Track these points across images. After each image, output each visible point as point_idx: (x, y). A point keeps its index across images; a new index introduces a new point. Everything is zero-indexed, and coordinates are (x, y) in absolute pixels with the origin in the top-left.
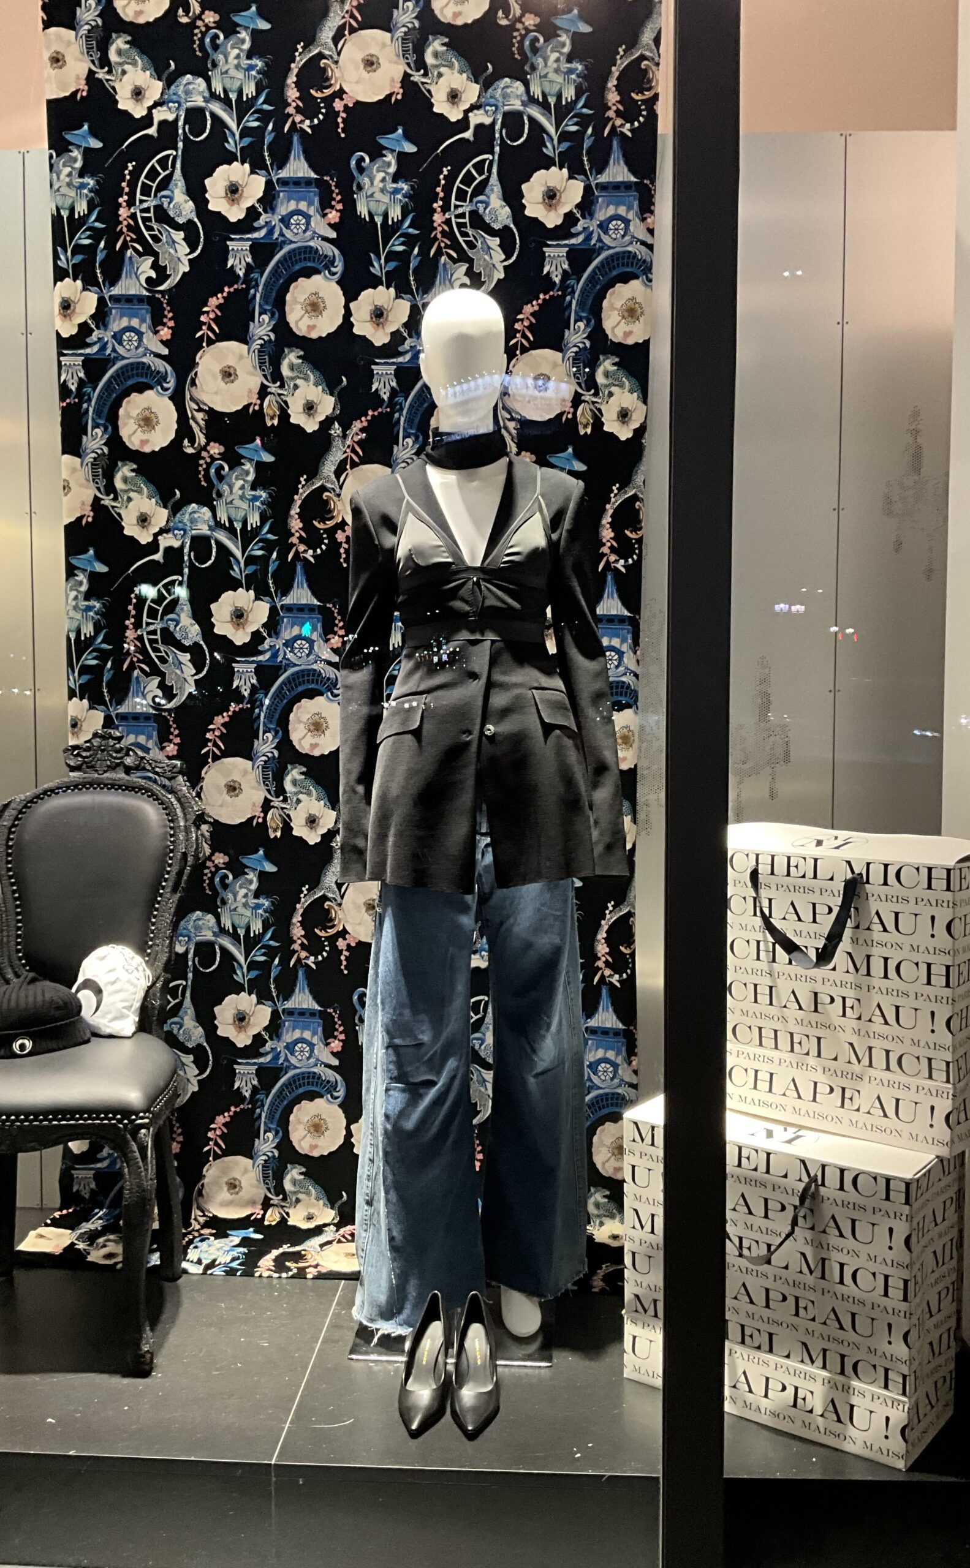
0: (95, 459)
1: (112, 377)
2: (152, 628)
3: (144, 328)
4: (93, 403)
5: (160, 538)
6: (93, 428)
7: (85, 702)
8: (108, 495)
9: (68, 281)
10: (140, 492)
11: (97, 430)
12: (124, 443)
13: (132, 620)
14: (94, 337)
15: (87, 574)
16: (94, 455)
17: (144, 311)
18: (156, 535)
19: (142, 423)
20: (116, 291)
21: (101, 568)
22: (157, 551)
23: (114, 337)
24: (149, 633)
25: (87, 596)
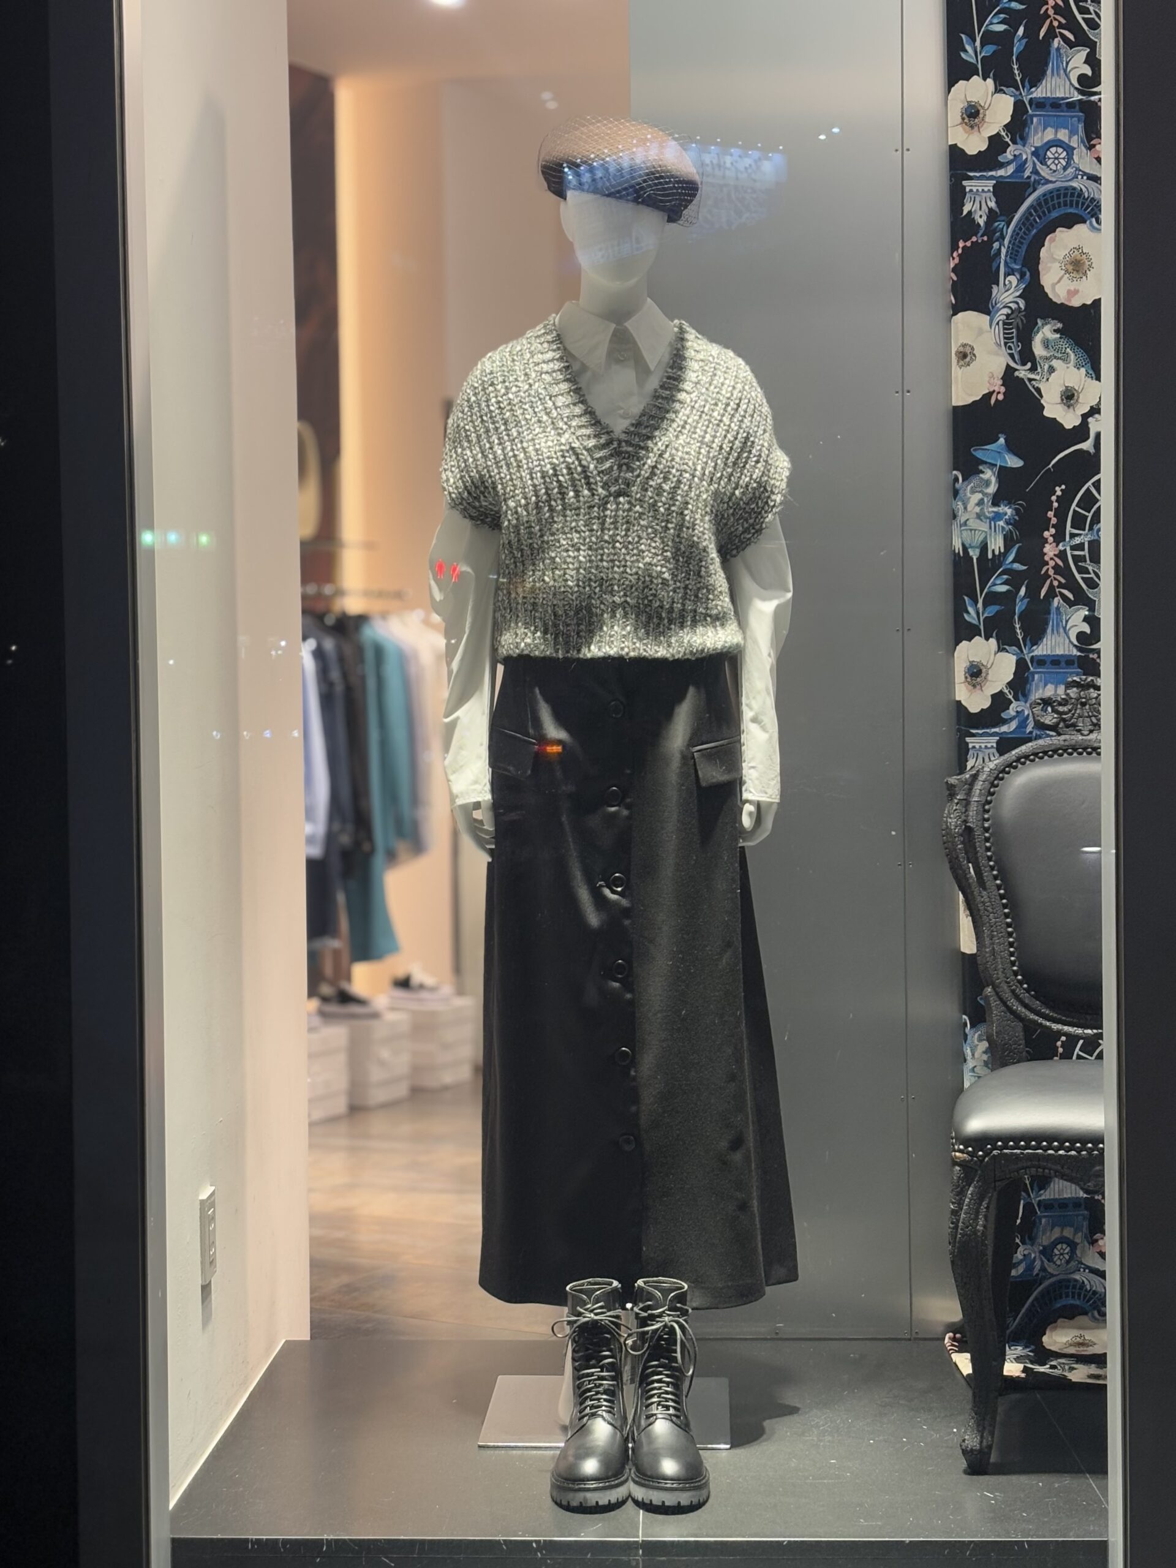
0: (1008, 316)
1: (1032, 206)
2: (1077, 540)
3: (1074, 142)
4: (1006, 242)
5: (1090, 420)
6: (1006, 275)
7: (993, 641)
8: (1024, 364)
9: (975, 79)
10: (1065, 359)
11: (1011, 278)
12: (1046, 294)
13: (1053, 531)
14: (1009, 155)
15: (996, 470)
16: (1006, 311)
17: (1076, 119)
18: (1085, 417)
19: (1070, 268)
20: (1039, 93)
21: (1013, 462)
22: (1088, 438)
23: (1033, 154)
24: (1073, 548)
25: (996, 501)
